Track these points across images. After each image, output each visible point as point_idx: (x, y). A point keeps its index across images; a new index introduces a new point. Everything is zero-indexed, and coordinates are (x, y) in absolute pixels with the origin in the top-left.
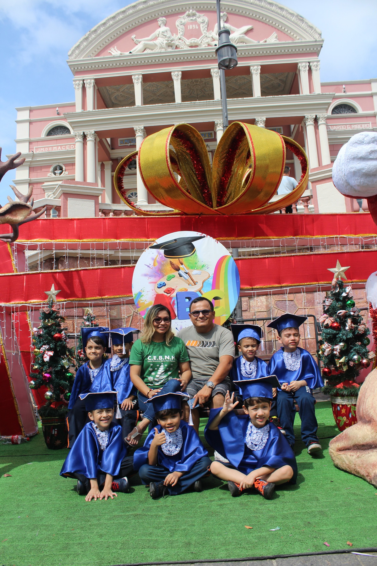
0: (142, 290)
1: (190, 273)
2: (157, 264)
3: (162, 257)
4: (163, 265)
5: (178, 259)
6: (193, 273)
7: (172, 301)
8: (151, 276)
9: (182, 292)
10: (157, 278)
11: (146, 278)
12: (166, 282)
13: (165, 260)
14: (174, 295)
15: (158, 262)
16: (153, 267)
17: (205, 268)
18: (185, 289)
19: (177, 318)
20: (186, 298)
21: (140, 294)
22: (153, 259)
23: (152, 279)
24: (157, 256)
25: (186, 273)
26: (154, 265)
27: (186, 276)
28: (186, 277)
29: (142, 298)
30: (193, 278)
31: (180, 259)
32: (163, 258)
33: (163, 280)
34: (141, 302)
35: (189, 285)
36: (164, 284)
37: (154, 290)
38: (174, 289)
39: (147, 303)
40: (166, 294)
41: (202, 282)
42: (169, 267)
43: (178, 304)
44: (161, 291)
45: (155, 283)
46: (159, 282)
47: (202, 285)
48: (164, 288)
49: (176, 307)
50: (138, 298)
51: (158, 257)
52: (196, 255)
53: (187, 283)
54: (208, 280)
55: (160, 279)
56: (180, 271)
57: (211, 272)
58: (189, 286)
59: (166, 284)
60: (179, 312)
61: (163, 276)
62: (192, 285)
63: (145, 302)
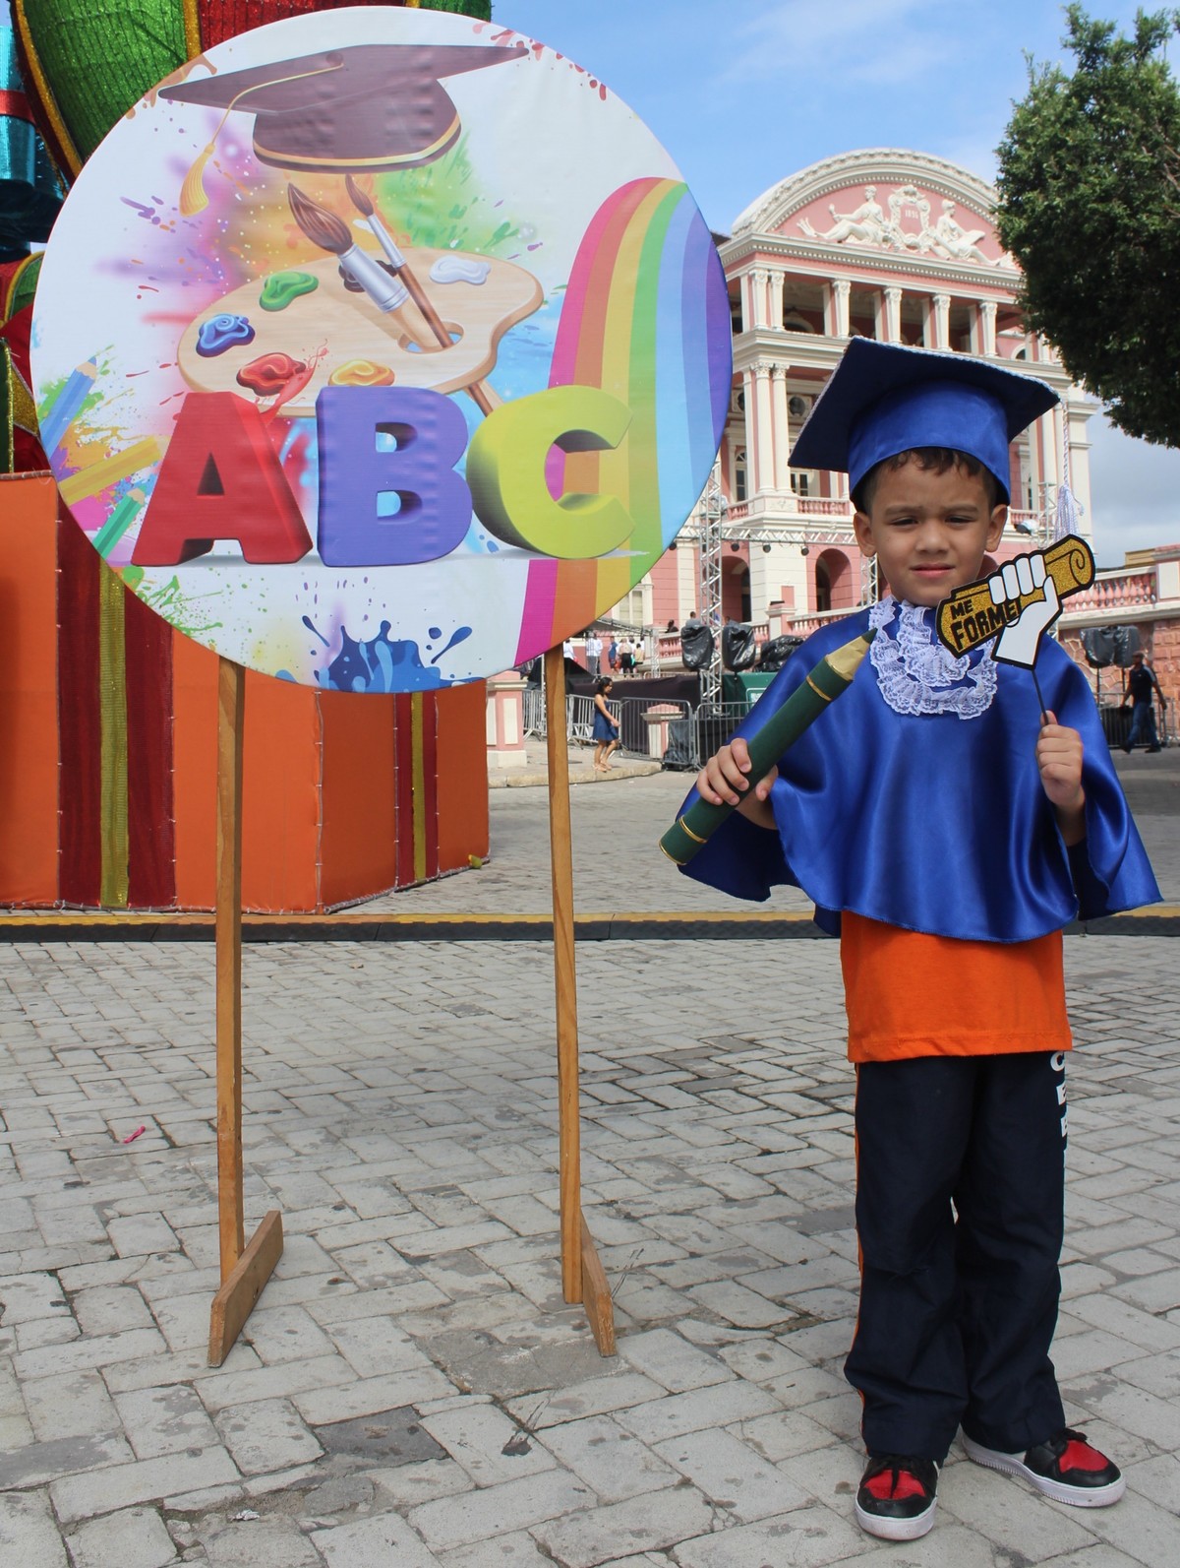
0: (93, 361)
1: (418, 271)
2: (201, 201)
3: (241, 155)
4: (244, 209)
5: (342, 177)
6: (434, 272)
7: (290, 441)
8: (157, 275)
9: (353, 388)
10: (200, 291)
11: (130, 285)
12: (256, 318)
13: (253, 181)
14: (302, 403)
15: (210, 188)
16: (178, 216)
17: (513, 246)
18: (380, 371)
19: (314, 552)
20: (383, 427)
21: (78, 388)
22: (181, 169)
23: (168, 297)
24: (207, 151)
25: (392, 270)
26: (185, 205)
27: (390, 289)
28: (385, 292)
29: (92, 416)
30: (435, 304)
31: (355, 178)
32: (245, 167)
33: (240, 306)
34: (84, 439)
35: (404, 342)
36: (240, 329)
37: (173, 369)
38: (301, 368)
39: (123, 446)
40: (248, 395)
41: (488, 330)
42: (279, 226)
43: (329, 464)
44: (220, 375)
45: (186, 319)
46: (208, 319)
47: (484, 353)
48: (241, 358)
49: (309, 480)
50: (62, 413)
51: (215, 156)
52: (460, 161)
53: (392, 333)
54: (528, 321)
55: (218, 295)
56: (352, 257)
57: (555, 271)
58: (402, 354)
59: (252, 334)
60: (327, 518)
61: (239, 279)
62: (427, 349)
63: (114, 443)
